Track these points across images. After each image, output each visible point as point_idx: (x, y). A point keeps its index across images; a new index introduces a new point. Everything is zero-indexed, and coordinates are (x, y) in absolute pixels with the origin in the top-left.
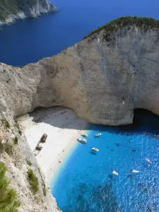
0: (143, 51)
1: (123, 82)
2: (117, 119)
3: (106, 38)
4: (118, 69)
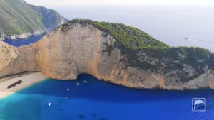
0: (83, 37)
1: (71, 54)
2: (66, 76)
3: (63, 30)
4: (68, 47)
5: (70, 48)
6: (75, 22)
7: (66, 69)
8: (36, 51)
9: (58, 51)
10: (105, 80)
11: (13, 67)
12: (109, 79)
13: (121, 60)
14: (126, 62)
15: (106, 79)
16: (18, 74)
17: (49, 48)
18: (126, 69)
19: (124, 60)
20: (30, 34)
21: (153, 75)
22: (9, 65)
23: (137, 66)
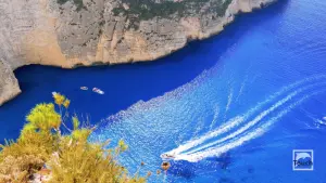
10: (86, 63)
12: (97, 59)
13: (116, 12)
14: (126, 12)
15: (88, 61)
18: (136, 28)
19: (122, 8)
21: (183, 22)
23: (155, 15)
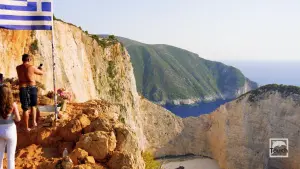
0: (283, 113)
1: (260, 138)
3: (251, 99)
4: (258, 126)
5: (260, 129)
6: (270, 88)
7: (251, 160)
8: (208, 126)
9: (241, 131)
11: (174, 145)
16: (179, 156)
17: (228, 124)
20: (199, 99)
22: (170, 142)
